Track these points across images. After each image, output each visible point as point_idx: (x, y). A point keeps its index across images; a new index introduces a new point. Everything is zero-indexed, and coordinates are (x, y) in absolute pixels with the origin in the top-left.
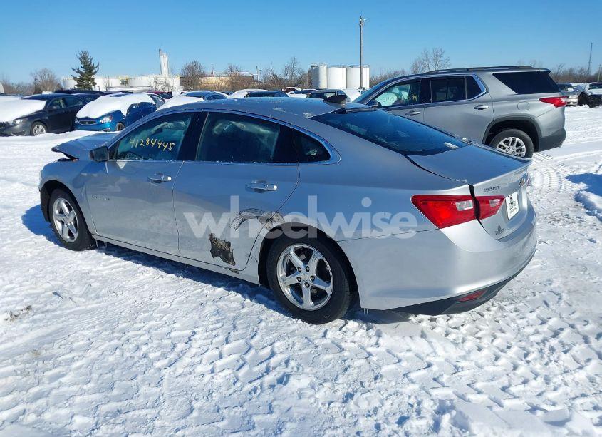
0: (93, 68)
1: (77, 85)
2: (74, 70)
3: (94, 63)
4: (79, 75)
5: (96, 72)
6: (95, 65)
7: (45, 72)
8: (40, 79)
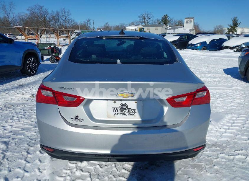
0: (238, 24)
1: (228, 32)
2: (228, 25)
3: (239, 22)
4: (230, 27)
5: (238, 26)
6: (239, 23)
7: (220, 26)
8: (217, 29)
